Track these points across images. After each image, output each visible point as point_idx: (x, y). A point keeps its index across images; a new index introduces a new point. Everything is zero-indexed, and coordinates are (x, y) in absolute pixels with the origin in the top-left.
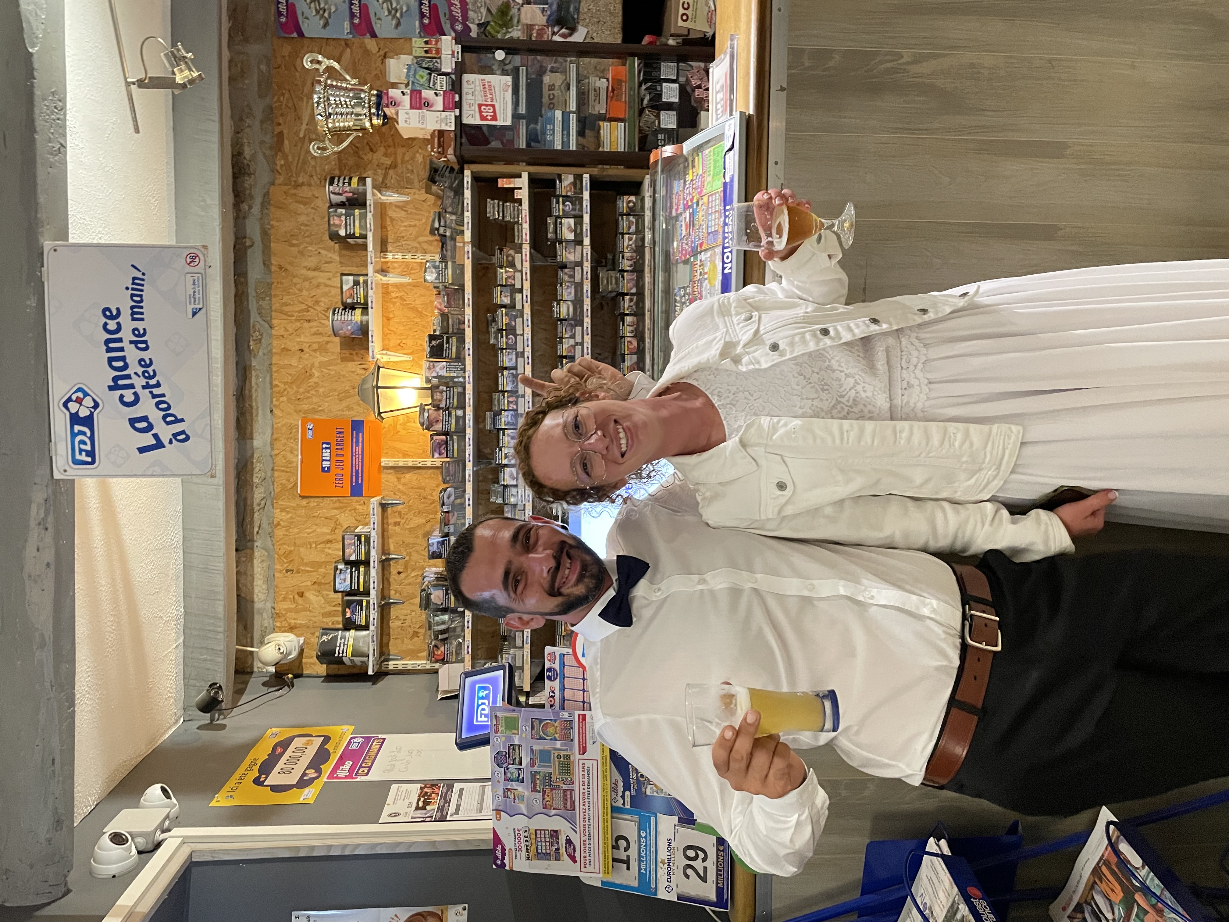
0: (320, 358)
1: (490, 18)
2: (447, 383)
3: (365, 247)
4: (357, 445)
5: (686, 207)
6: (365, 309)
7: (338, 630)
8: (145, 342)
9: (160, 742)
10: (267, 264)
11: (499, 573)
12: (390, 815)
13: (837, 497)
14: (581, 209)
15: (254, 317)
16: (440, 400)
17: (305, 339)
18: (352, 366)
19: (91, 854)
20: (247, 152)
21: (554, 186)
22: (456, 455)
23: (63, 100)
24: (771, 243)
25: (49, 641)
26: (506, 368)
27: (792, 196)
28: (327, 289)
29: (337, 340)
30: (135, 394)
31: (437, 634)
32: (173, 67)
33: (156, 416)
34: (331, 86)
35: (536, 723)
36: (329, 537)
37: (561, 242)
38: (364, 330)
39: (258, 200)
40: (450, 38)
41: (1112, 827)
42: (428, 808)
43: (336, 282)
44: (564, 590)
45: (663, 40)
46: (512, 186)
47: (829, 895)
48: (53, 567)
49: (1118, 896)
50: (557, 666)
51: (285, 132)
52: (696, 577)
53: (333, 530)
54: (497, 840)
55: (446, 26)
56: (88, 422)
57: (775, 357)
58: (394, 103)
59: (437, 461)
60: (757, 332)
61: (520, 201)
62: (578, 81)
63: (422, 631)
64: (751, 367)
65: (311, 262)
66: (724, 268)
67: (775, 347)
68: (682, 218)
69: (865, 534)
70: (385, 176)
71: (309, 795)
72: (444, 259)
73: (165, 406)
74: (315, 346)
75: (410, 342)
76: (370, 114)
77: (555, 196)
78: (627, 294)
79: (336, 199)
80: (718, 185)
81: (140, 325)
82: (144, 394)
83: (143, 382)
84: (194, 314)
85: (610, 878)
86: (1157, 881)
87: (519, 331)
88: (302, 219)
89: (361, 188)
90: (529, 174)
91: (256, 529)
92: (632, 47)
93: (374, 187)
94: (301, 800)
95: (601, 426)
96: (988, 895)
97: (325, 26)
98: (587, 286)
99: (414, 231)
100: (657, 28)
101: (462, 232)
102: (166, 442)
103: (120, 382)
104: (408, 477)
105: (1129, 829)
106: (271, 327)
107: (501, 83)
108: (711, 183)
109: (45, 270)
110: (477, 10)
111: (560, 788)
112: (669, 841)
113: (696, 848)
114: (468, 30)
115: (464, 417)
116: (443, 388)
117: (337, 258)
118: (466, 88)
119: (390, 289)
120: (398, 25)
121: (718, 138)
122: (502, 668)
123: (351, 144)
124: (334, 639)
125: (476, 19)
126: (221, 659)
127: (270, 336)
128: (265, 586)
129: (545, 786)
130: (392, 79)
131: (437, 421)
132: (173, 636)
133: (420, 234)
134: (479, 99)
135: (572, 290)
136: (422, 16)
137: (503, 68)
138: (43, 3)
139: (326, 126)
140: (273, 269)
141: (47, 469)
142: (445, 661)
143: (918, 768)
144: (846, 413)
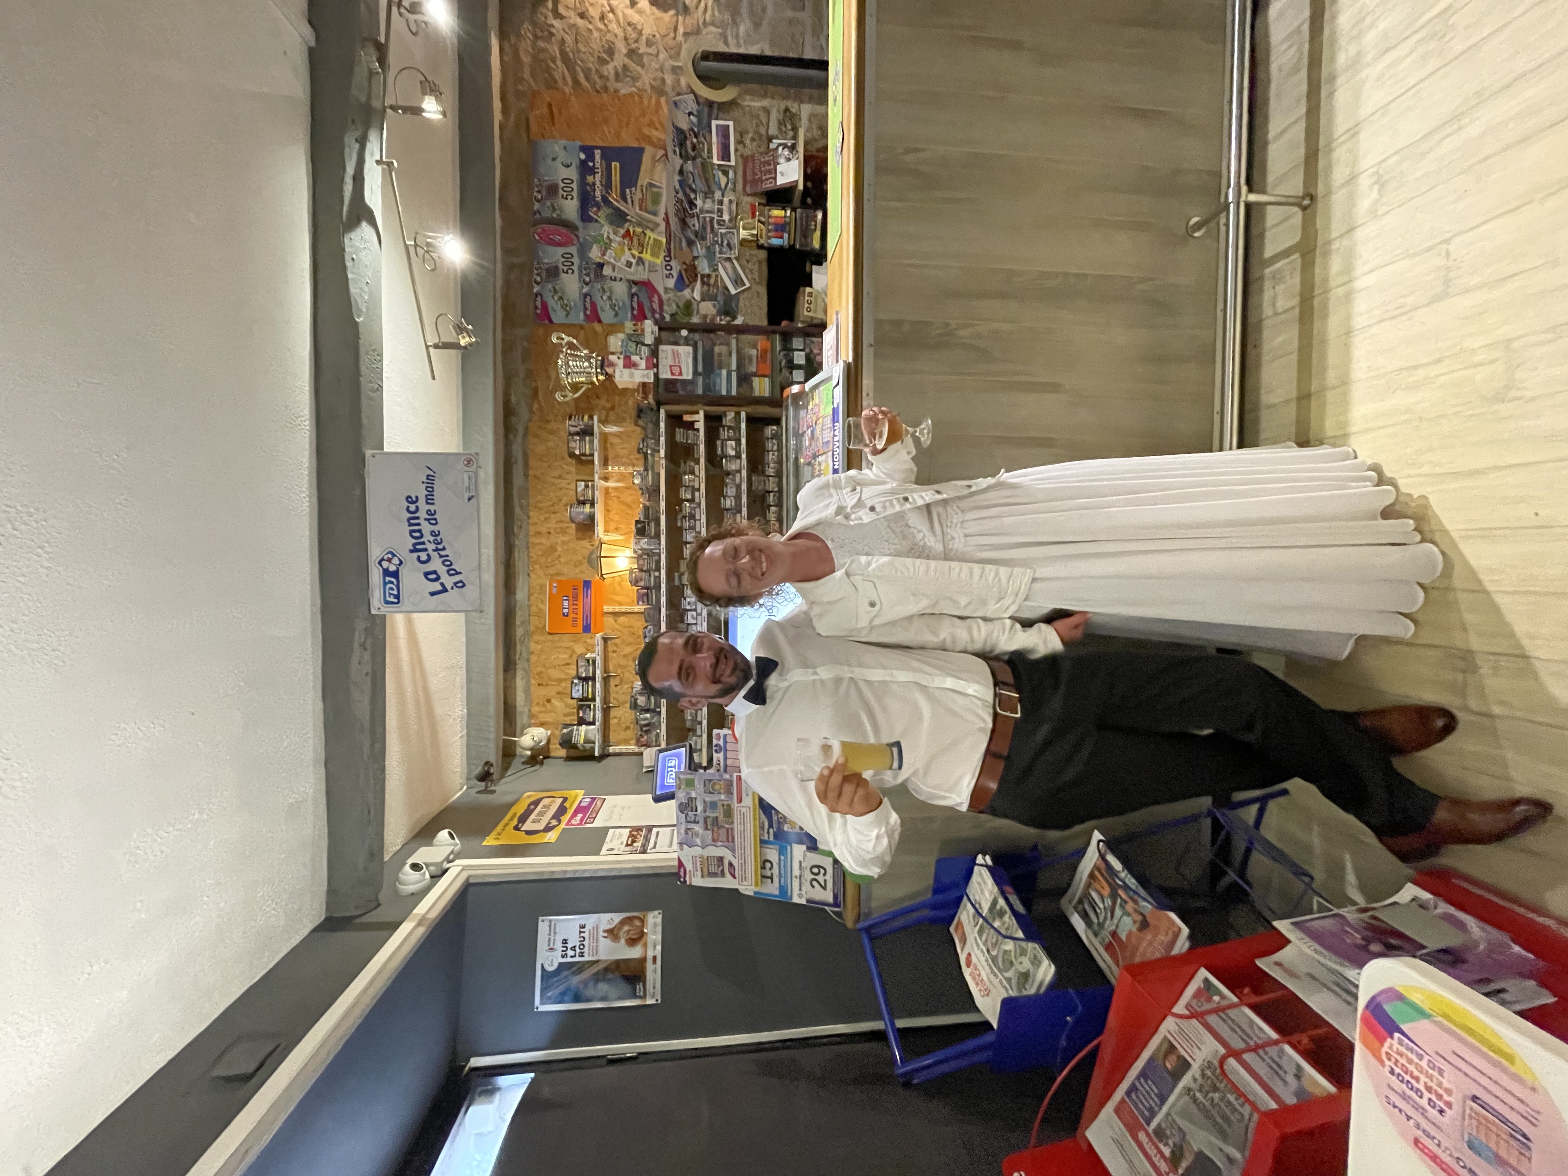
0: (562, 538)
1: (678, 310)
2: (649, 553)
3: (592, 462)
4: (587, 597)
5: (808, 427)
6: (592, 505)
7: (574, 725)
8: (435, 519)
9: (450, 803)
10: (526, 476)
11: (675, 669)
12: (608, 850)
13: (908, 614)
14: (740, 435)
15: (517, 511)
16: (643, 565)
17: (552, 525)
18: (585, 543)
19: (397, 879)
20: (513, 399)
21: (721, 421)
22: (654, 603)
23: (381, 355)
25: (366, 727)
26: (689, 543)
28: (566, 491)
29: (574, 525)
30: (428, 555)
31: (642, 726)
32: (458, 334)
33: (442, 570)
34: (571, 355)
35: (707, 782)
36: (568, 661)
37: (726, 457)
38: (591, 518)
39: (520, 433)
40: (651, 322)
41: (1101, 844)
42: (635, 844)
43: (573, 486)
44: (722, 680)
45: (794, 324)
46: (692, 419)
47: (911, 897)
48: (370, 676)
49: (1106, 891)
50: (721, 743)
51: (540, 386)
52: (811, 671)
53: (571, 656)
54: (681, 864)
55: (649, 315)
56: (396, 574)
57: (873, 516)
58: (612, 365)
59: (641, 608)
60: (859, 500)
61: (698, 430)
62: (738, 351)
63: (632, 726)
64: (856, 522)
65: (556, 473)
66: (834, 465)
67: (872, 509)
68: (806, 435)
70: (607, 416)
71: (552, 837)
72: (646, 470)
73: (448, 563)
74: (559, 530)
75: (623, 526)
76: (597, 373)
77: (721, 426)
78: (771, 492)
79: (573, 430)
80: (829, 410)
81: (432, 508)
82: (434, 555)
83: (433, 546)
84: (469, 499)
85: (756, 889)
86: (1133, 881)
87: (697, 517)
88: (550, 444)
89: (591, 422)
90: (705, 412)
91: (517, 657)
92: (774, 328)
93: (600, 421)
94: (546, 840)
95: (750, 552)
96: (1018, 892)
97: (568, 315)
98: (744, 487)
99: (626, 452)
100: (791, 317)
101: (659, 451)
102: (449, 588)
103: (418, 547)
104: (622, 619)
105: (1113, 844)
106: (529, 517)
107: (685, 351)
108: (825, 409)
109: (366, 470)
110: (669, 305)
111: (724, 827)
112: (800, 862)
113: (819, 867)
114: (663, 318)
115: (659, 577)
116: (646, 557)
117: (573, 469)
118: (661, 355)
119: (610, 490)
120: (616, 315)
121: (829, 379)
122: (685, 746)
123: (584, 393)
124: (572, 731)
125: (669, 310)
126: (492, 745)
127: (528, 524)
128: (523, 696)
129: (713, 825)
130: (612, 350)
131: (641, 580)
132: (459, 728)
133: (630, 454)
134: (671, 363)
135: (734, 489)
136: (633, 309)
137: (687, 342)
138: (366, 289)
139: (567, 381)
140: (530, 478)
141: (367, 608)
142: (648, 745)
143: (965, 797)
144: (917, 555)
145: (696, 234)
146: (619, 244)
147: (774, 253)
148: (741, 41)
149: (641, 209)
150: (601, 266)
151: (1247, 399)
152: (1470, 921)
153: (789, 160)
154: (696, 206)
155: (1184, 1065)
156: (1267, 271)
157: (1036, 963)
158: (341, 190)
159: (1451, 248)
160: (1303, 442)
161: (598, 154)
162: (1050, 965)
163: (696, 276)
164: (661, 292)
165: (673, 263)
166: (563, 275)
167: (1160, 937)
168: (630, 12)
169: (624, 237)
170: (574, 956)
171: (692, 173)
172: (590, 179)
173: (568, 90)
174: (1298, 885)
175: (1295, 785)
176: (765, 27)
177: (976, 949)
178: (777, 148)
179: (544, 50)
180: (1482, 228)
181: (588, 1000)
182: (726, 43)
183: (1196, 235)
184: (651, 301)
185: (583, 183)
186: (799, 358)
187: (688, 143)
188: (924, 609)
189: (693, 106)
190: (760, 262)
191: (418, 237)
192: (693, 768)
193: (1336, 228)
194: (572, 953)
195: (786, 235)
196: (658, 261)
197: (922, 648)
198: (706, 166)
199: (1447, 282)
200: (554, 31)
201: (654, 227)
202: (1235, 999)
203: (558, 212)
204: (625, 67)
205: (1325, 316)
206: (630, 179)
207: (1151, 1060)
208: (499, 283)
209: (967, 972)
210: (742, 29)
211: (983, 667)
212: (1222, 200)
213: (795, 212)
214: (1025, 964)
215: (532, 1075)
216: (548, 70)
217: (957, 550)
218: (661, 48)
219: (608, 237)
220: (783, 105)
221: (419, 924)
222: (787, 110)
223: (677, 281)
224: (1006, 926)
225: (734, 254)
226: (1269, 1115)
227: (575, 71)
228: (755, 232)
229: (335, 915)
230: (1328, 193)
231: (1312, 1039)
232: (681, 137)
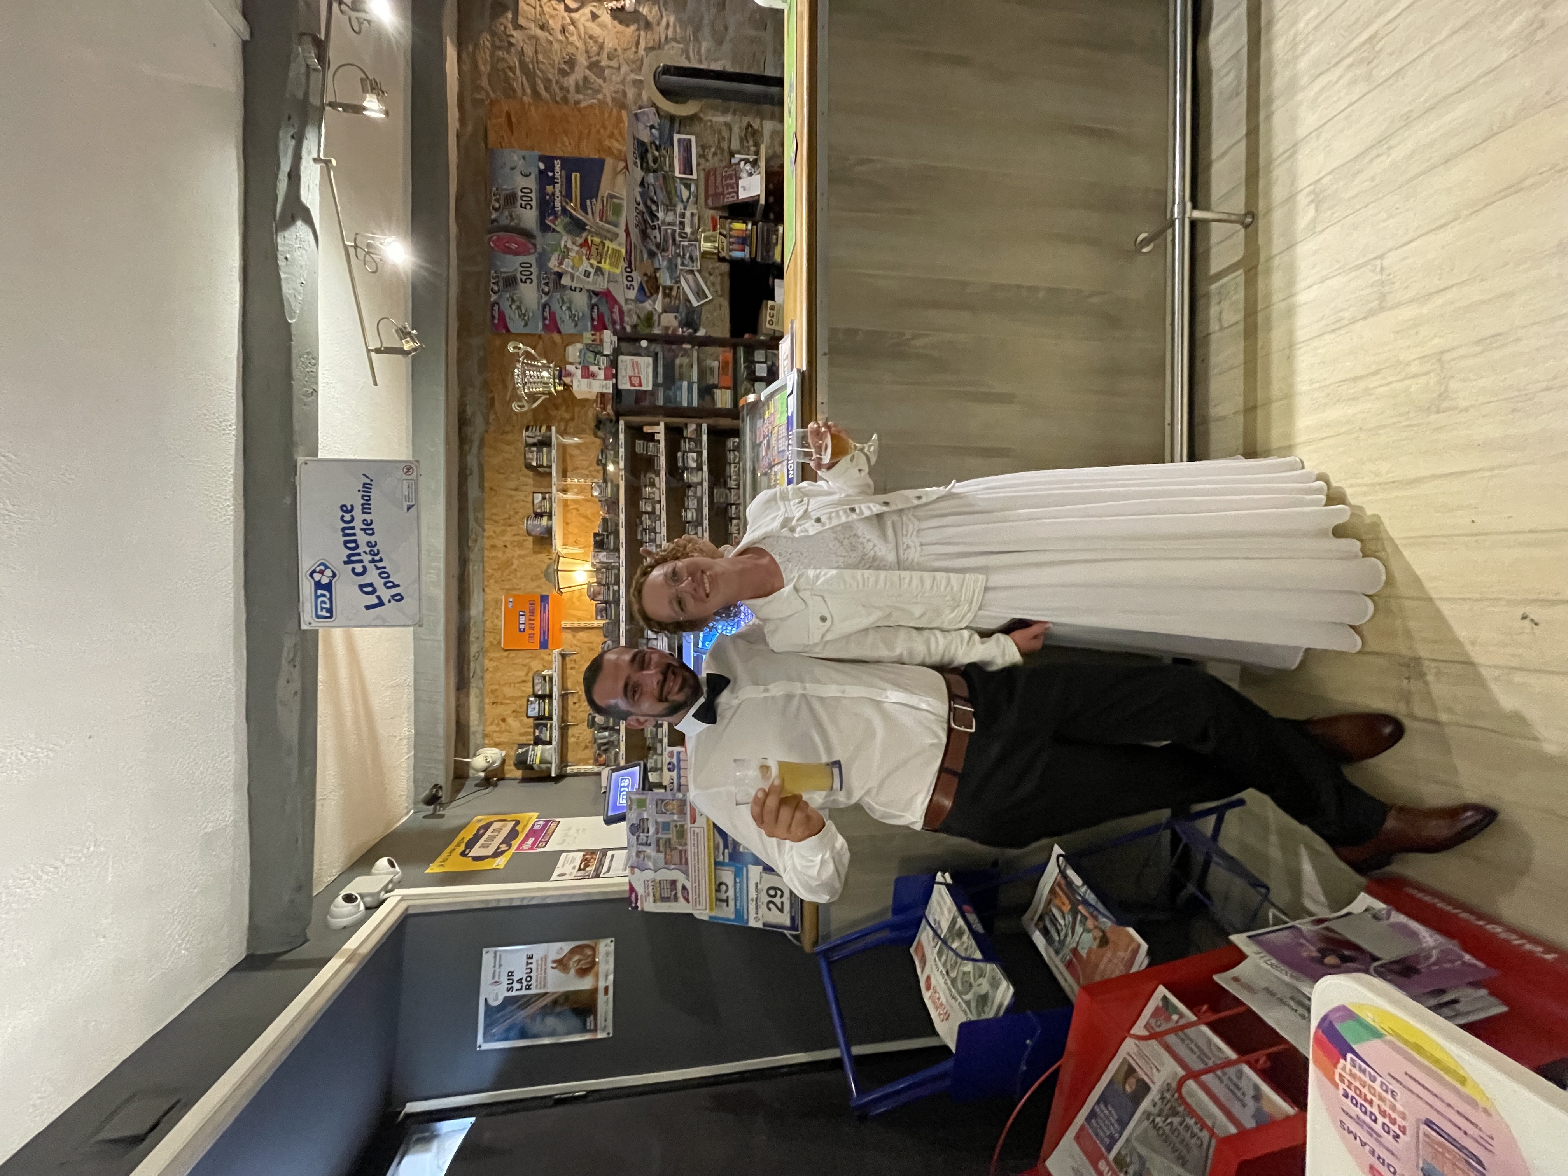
0: (518, 552)
1: (639, 322)
2: (608, 567)
3: (550, 474)
4: (544, 612)
5: (765, 437)
6: (550, 517)
7: (530, 745)
8: (372, 529)
9: (394, 828)
10: (482, 487)
11: (621, 684)
12: (559, 875)
13: (863, 627)
14: (701, 447)
15: (472, 523)
16: (602, 579)
17: (508, 538)
18: (543, 556)
19: (327, 911)
20: (469, 411)
21: (682, 431)
22: (613, 618)
23: (316, 358)
24: (820, 459)
25: (296, 750)
27: (835, 426)
28: (523, 503)
29: (531, 538)
30: (364, 567)
31: (600, 745)
32: (402, 339)
33: (379, 583)
34: (527, 364)
35: (659, 802)
36: (524, 679)
37: (687, 469)
38: (549, 530)
39: (476, 444)
40: (609, 332)
41: (1061, 859)
42: (588, 869)
43: (530, 498)
44: (670, 698)
45: (757, 337)
46: (653, 431)
47: (868, 918)
48: (299, 694)
49: (1067, 908)
50: (675, 761)
51: (496, 396)
52: (762, 688)
53: (527, 674)
54: (632, 889)
55: (609, 325)
56: (328, 587)
57: (818, 528)
58: (570, 375)
59: (599, 623)
60: (806, 511)
61: (658, 441)
62: (700, 363)
63: (590, 744)
64: (802, 534)
65: (512, 484)
66: (788, 475)
67: (818, 520)
68: (762, 445)
69: (883, 653)
70: (566, 427)
71: (501, 862)
72: (605, 481)
73: (385, 575)
74: (516, 544)
75: (582, 540)
76: (555, 383)
77: (683, 438)
78: (733, 504)
79: (530, 441)
80: (784, 420)
81: (368, 517)
82: (371, 567)
83: (370, 558)
84: (409, 509)
85: (713, 914)
86: (1093, 896)
87: (658, 530)
88: (506, 455)
89: (548, 433)
90: (666, 424)
91: (471, 675)
92: (738, 340)
93: (558, 432)
94: (494, 867)
95: (691, 574)
97: (526, 325)
98: (706, 500)
99: (585, 463)
100: (754, 330)
102: (386, 601)
103: (353, 558)
104: (581, 635)
105: (1072, 859)
106: (484, 530)
107: (645, 363)
108: (780, 418)
109: (297, 477)
110: (631, 317)
111: (676, 849)
112: (757, 884)
113: (775, 889)
114: (624, 328)
115: (619, 591)
116: (605, 571)
117: (531, 481)
118: (620, 365)
119: (569, 503)
120: (576, 325)
121: (784, 387)
122: (639, 765)
123: (542, 403)
124: (527, 751)
125: (630, 321)
126: (441, 767)
127: (483, 537)
128: (478, 715)
129: (666, 848)
130: (571, 360)
131: (600, 594)
132: (405, 750)
133: (590, 465)
134: (630, 373)
135: (696, 502)
136: (593, 319)
137: (647, 353)
138: (301, 289)
139: (523, 392)
140: (487, 489)
141: (296, 621)
142: (605, 764)
143: (919, 817)
144: (868, 566)
145: (658, 246)
146: (577, 252)
147: (736, 265)
148: (703, 58)
149: (601, 220)
150: (560, 275)
151: (1197, 412)
152: (1423, 931)
153: (751, 174)
154: (658, 219)
155: (1144, 1088)
156: (1214, 287)
157: (995, 985)
158: (275, 187)
159: (1386, 262)
160: (1251, 453)
161: (558, 164)
162: (1008, 988)
163: (658, 288)
164: (622, 301)
165: (634, 274)
166: (522, 285)
167: (1119, 953)
168: (590, 24)
169: (581, 246)
170: (521, 989)
171: (653, 185)
172: (549, 189)
173: (527, 99)
174: (1255, 897)
175: (1250, 794)
176: (727, 47)
177: (935, 971)
178: (739, 163)
179: (503, 59)
180: (1414, 244)
181: (535, 1036)
182: (688, 58)
183: (1145, 250)
184: (612, 313)
185: (542, 192)
186: (761, 370)
187: (650, 156)
188: (878, 621)
189: (655, 120)
190: (722, 275)
191: (359, 238)
192: (647, 787)
193: (1278, 244)
194: (518, 986)
195: (747, 249)
196: (618, 271)
197: (878, 662)
198: (668, 178)
199: (1383, 297)
200: (512, 40)
201: (614, 237)
202: (1194, 1018)
203: (516, 221)
204: (585, 79)
205: (1269, 329)
206: (590, 190)
207: (1111, 1083)
208: (454, 291)
209: (926, 996)
210: (705, 45)
211: (938, 679)
212: (1169, 216)
213: (757, 224)
214: (984, 986)
215: (473, 1119)
216: (507, 79)
217: (913, 561)
218: (622, 61)
219: (566, 246)
220: (746, 120)
221: (348, 961)
222: (749, 125)
223: (639, 290)
224: (965, 946)
225: (697, 266)
226: (1228, 1140)
227: (535, 82)
228: (717, 245)
229: (259, 952)
230: (1269, 210)
231: (1269, 1056)
232: (642, 149)
